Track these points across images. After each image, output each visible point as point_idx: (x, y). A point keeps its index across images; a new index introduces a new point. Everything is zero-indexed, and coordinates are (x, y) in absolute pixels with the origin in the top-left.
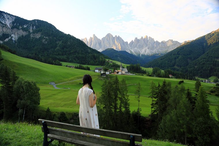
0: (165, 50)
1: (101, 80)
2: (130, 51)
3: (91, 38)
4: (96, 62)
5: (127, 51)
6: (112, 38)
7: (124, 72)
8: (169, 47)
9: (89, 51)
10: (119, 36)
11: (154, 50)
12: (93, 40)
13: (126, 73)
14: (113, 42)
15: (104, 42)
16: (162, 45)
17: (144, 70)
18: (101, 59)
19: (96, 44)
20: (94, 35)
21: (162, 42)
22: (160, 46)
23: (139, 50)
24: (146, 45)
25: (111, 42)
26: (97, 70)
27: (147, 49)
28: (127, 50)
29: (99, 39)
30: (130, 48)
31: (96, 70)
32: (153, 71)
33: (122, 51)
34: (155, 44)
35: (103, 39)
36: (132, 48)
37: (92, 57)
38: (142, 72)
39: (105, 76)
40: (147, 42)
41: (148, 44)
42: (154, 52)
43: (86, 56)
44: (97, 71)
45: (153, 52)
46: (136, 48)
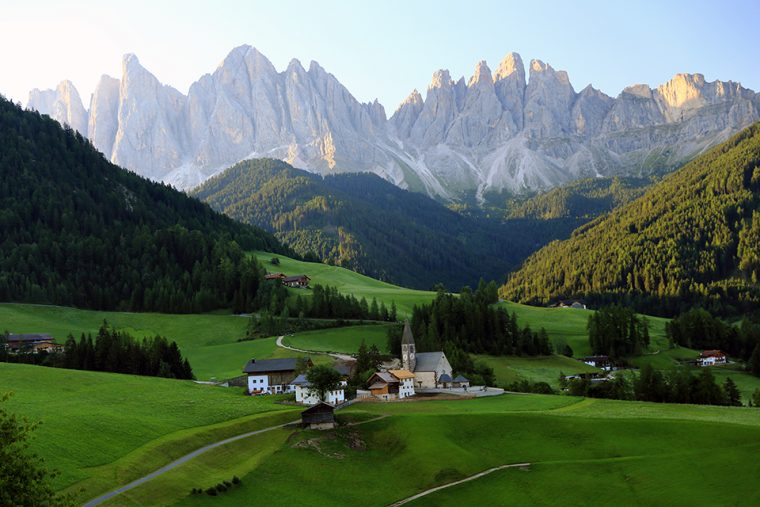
0: (648, 152)
1: (311, 450)
2: (405, 167)
3: (109, 85)
4: (196, 287)
5: (379, 172)
6: (269, 82)
7: (428, 380)
8: (676, 127)
9: (130, 200)
10: (314, 64)
11: (576, 157)
12: (124, 96)
13: (443, 380)
14: (277, 110)
15: (207, 114)
16: (628, 119)
17: (535, 327)
18: (226, 264)
19: (148, 132)
20: (132, 62)
21: (629, 97)
22: (613, 127)
23: (464, 158)
24: (515, 121)
25: (265, 112)
26: (258, 378)
27: (526, 151)
28: (384, 165)
29: (170, 90)
30: (400, 144)
31: (251, 379)
32: (591, 334)
33: (344, 176)
34: (577, 108)
35: (205, 87)
36: (418, 150)
37: (163, 252)
38: (520, 343)
39: (330, 426)
40: (524, 99)
41: (529, 115)
42: (574, 169)
43: (116, 242)
44: (258, 383)
45: (565, 171)
46: (442, 149)
